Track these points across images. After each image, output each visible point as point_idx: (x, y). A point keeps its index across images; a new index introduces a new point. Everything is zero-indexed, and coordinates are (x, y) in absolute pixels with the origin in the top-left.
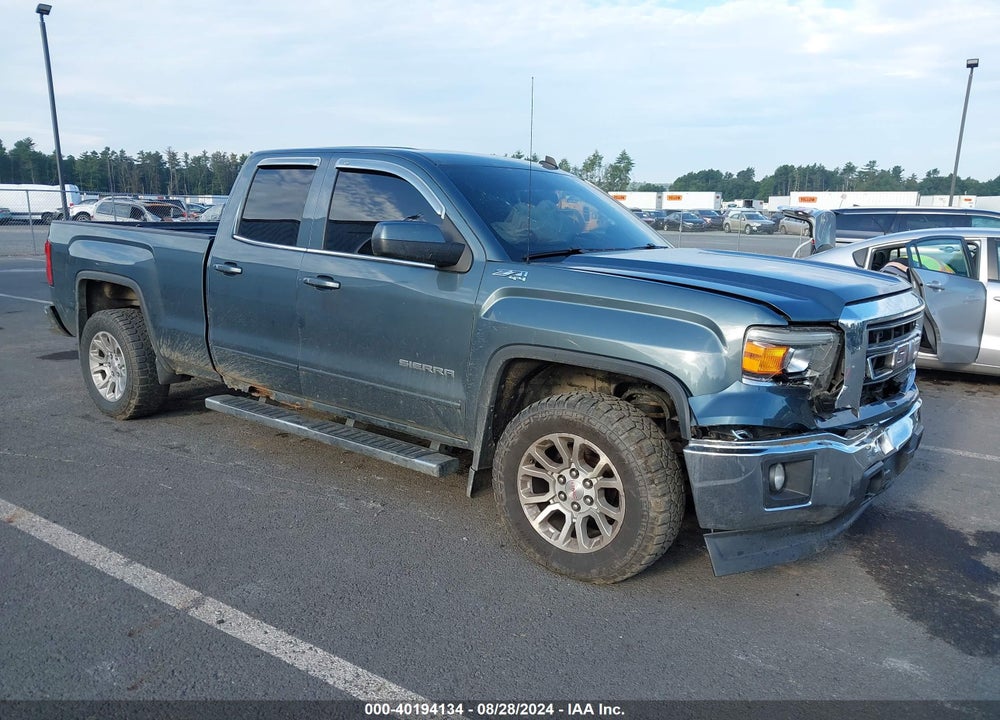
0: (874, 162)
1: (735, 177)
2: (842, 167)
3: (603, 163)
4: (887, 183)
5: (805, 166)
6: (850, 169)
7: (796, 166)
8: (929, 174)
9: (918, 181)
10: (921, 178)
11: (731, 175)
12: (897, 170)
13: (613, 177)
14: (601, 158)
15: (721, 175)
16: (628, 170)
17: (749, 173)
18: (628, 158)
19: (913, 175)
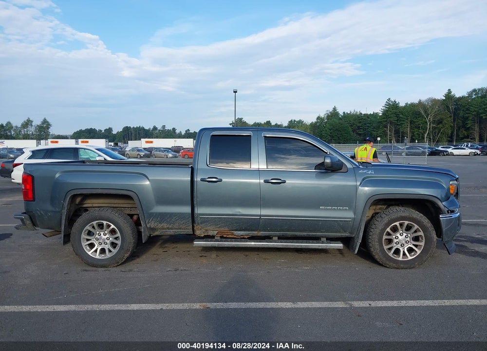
0: (165, 126)
1: (103, 131)
2: (152, 128)
3: (33, 124)
4: (171, 135)
5: (135, 127)
6: (155, 128)
7: (132, 127)
8: (186, 131)
9: (183, 134)
10: (183, 133)
11: (101, 131)
12: (174, 129)
13: (40, 131)
14: (32, 122)
15: (96, 130)
16: (48, 128)
17: (110, 130)
18: (47, 122)
19: (180, 132)
